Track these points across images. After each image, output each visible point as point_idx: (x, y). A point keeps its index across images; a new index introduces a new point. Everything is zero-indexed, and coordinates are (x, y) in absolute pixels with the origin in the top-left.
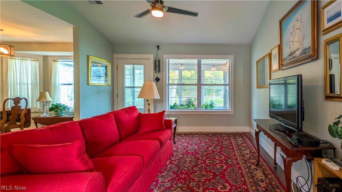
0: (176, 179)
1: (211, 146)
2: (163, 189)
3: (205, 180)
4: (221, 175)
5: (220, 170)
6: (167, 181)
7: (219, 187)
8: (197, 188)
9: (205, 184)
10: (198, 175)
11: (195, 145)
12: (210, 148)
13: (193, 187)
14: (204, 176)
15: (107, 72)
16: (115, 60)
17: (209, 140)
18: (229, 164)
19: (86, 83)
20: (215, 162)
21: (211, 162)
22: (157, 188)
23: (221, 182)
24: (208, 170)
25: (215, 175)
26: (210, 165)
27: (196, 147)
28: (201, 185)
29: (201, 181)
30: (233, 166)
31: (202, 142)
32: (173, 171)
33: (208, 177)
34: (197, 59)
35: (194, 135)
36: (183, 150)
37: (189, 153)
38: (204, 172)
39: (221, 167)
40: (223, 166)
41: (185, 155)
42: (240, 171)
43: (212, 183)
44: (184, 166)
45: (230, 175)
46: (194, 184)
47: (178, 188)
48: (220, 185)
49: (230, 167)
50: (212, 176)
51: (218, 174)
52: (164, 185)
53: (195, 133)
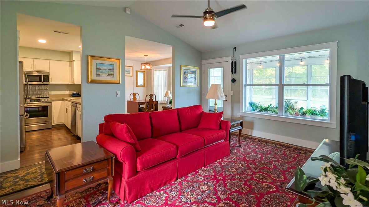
0: (211, 178)
1: (278, 161)
2: (195, 180)
3: (236, 191)
4: (258, 196)
5: (263, 189)
6: (203, 176)
7: (243, 205)
8: (222, 193)
9: (232, 194)
10: (234, 183)
11: (260, 154)
12: (274, 163)
13: (218, 191)
14: (239, 186)
15: (195, 76)
16: (203, 66)
17: (284, 154)
18: (282, 188)
19: (180, 85)
20: (266, 179)
21: (261, 177)
22: (192, 177)
23: (251, 201)
24: (249, 183)
25: (251, 191)
26: (256, 180)
27: (260, 156)
28: (227, 194)
29: (230, 190)
30: (286, 193)
31: (270, 154)
32: (215, 170)
33: (241, 190)
34: (279, 55)
35: (270, 143)
36: (242, 155)
37: (246, 160)
38: (242, 184)
39: (267, 188)
40: (270, 187)
41: (240, 160)
42: (289, 203)
43: (239, 198)
44: (229, 170)
45: (270, 201)
46: (222, 189)
47: (206, 185)
48: (247, 203)
49: (280, 192)
50: (246, 191)
51: (256, 192)
52: (198, 177)
53: (272, 141)
